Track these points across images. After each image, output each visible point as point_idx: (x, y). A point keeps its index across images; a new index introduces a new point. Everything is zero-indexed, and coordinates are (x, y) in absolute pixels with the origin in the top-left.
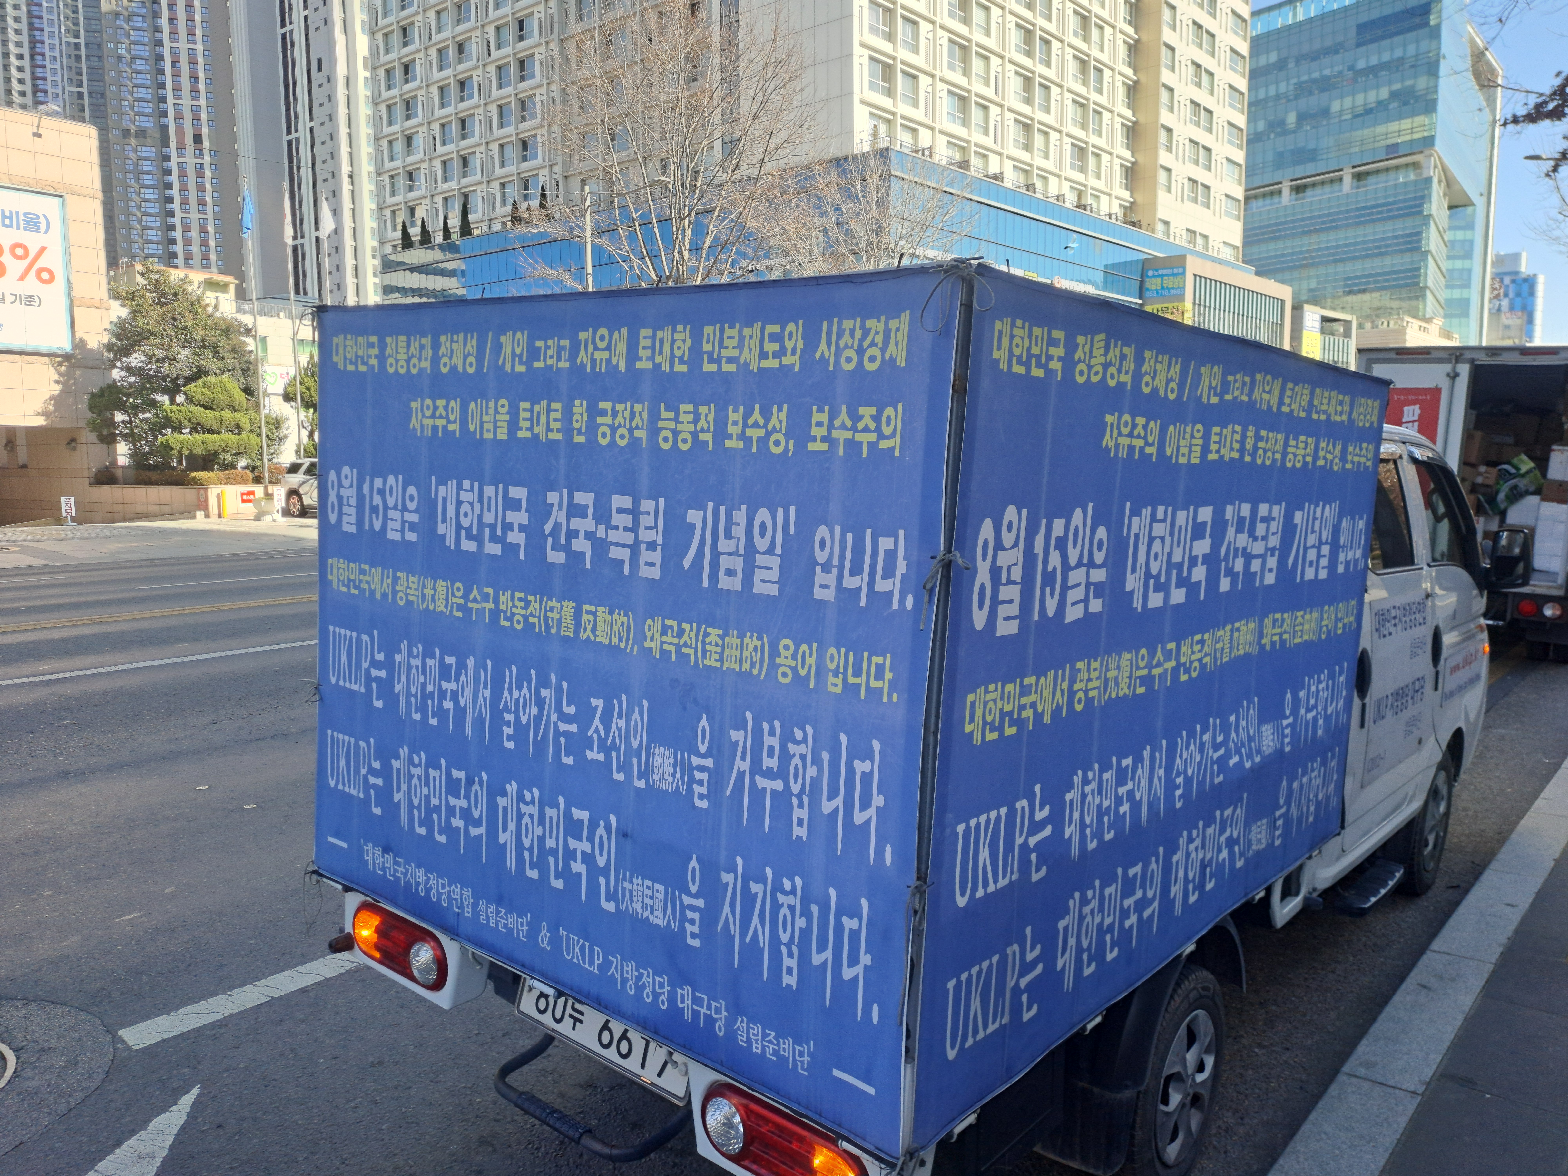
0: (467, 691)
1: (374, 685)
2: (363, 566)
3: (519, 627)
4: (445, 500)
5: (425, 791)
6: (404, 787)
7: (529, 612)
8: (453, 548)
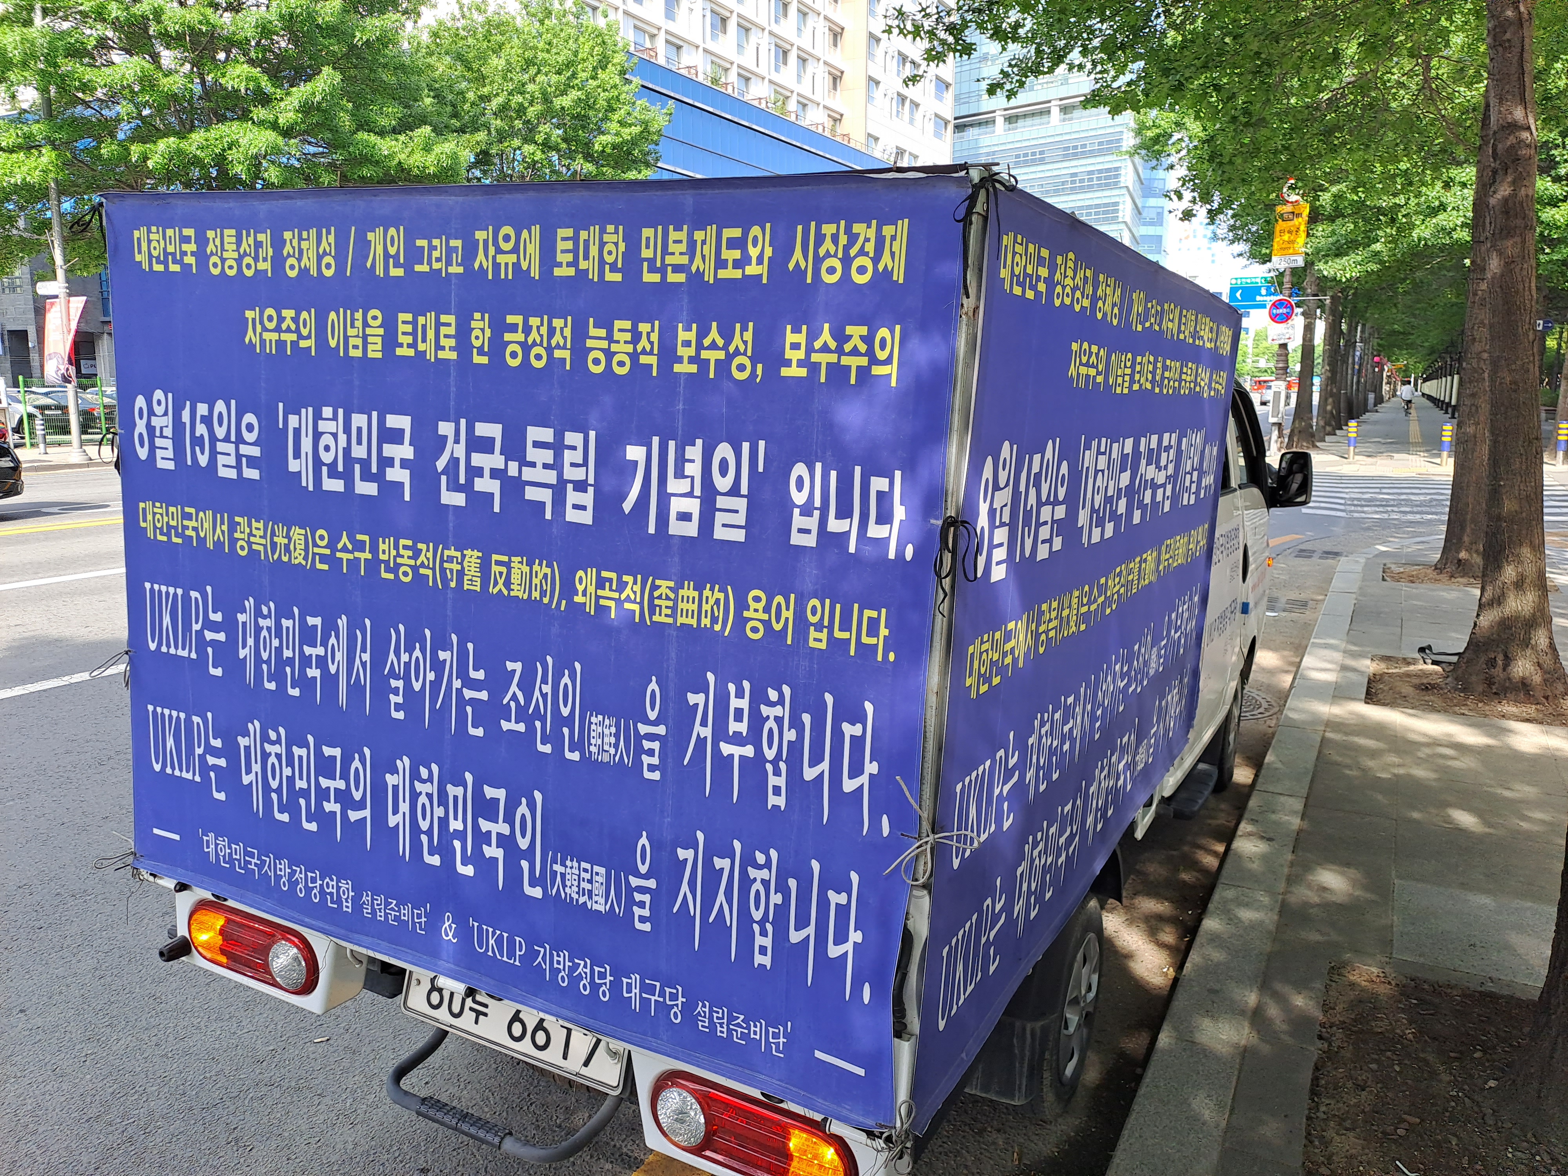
0: (339, 656)
1: (210, 650)
2: (187, 510)
3: (407, 579)
4: (297, 431)
5: (287, 772)
6: (256, 767)
7: (419, 562)
8: (311, 488)
